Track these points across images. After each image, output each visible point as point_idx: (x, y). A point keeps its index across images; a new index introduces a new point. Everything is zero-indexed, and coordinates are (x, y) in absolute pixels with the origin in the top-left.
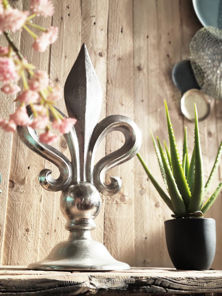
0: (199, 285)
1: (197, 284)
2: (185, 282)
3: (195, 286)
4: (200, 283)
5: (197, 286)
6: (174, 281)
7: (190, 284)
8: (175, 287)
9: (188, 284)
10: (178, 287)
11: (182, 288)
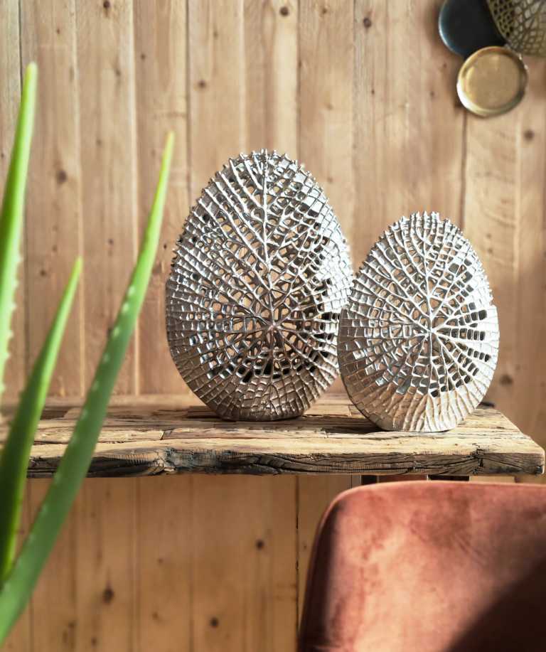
0: (334, 464)
1: (331, 464)
2: (311, 460)
3: (328, 467)
4: (336, 462)
5: (331, 466)
6: (292, 459)
7: (319, 463)
8: (292, 467)
9: (317, 463)
10: (298, 468)
11: (305, 468)
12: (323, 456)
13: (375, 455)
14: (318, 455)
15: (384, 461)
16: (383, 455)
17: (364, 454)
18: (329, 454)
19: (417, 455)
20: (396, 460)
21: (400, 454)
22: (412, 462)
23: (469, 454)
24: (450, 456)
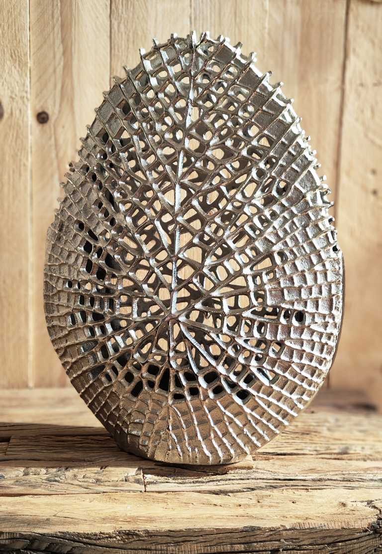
12: (137, 535)
13: (219, 531)
14: (129, 534)
15: (234, 541)
16: (232, 531)
17: (202, 530)
18: (147, 532)
19: (286, 530)
20: (252, 539)
21: (259, 529)
22: (279, 541)
23: (366, 526)
24: (338, 530)
